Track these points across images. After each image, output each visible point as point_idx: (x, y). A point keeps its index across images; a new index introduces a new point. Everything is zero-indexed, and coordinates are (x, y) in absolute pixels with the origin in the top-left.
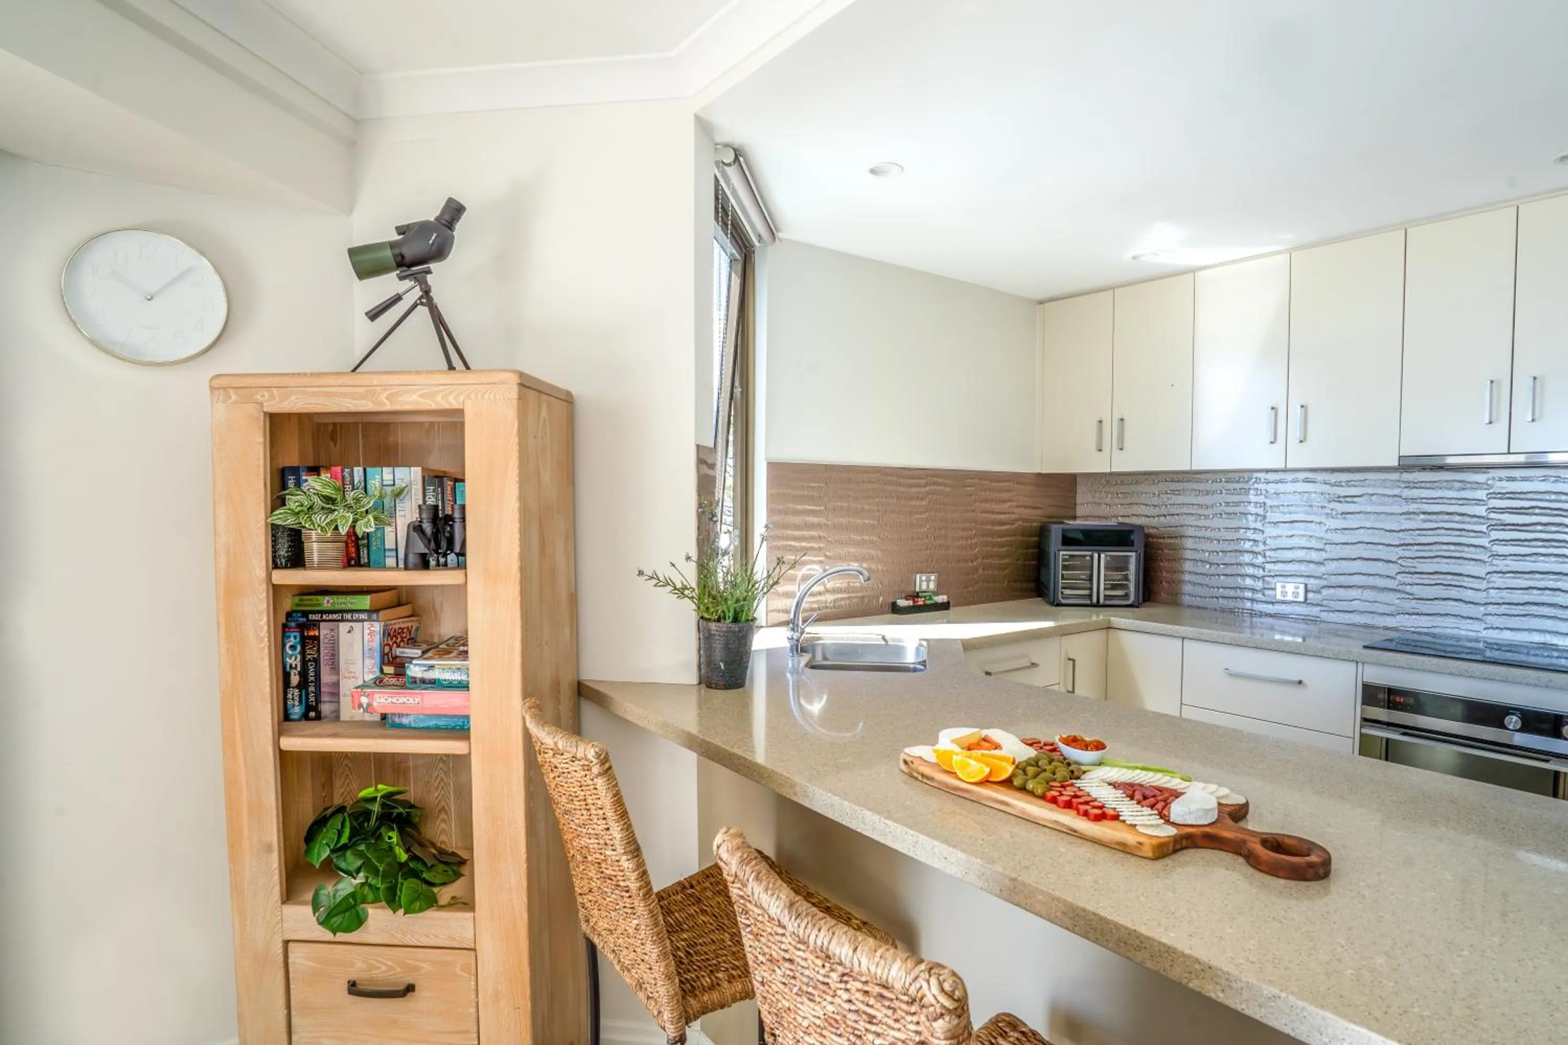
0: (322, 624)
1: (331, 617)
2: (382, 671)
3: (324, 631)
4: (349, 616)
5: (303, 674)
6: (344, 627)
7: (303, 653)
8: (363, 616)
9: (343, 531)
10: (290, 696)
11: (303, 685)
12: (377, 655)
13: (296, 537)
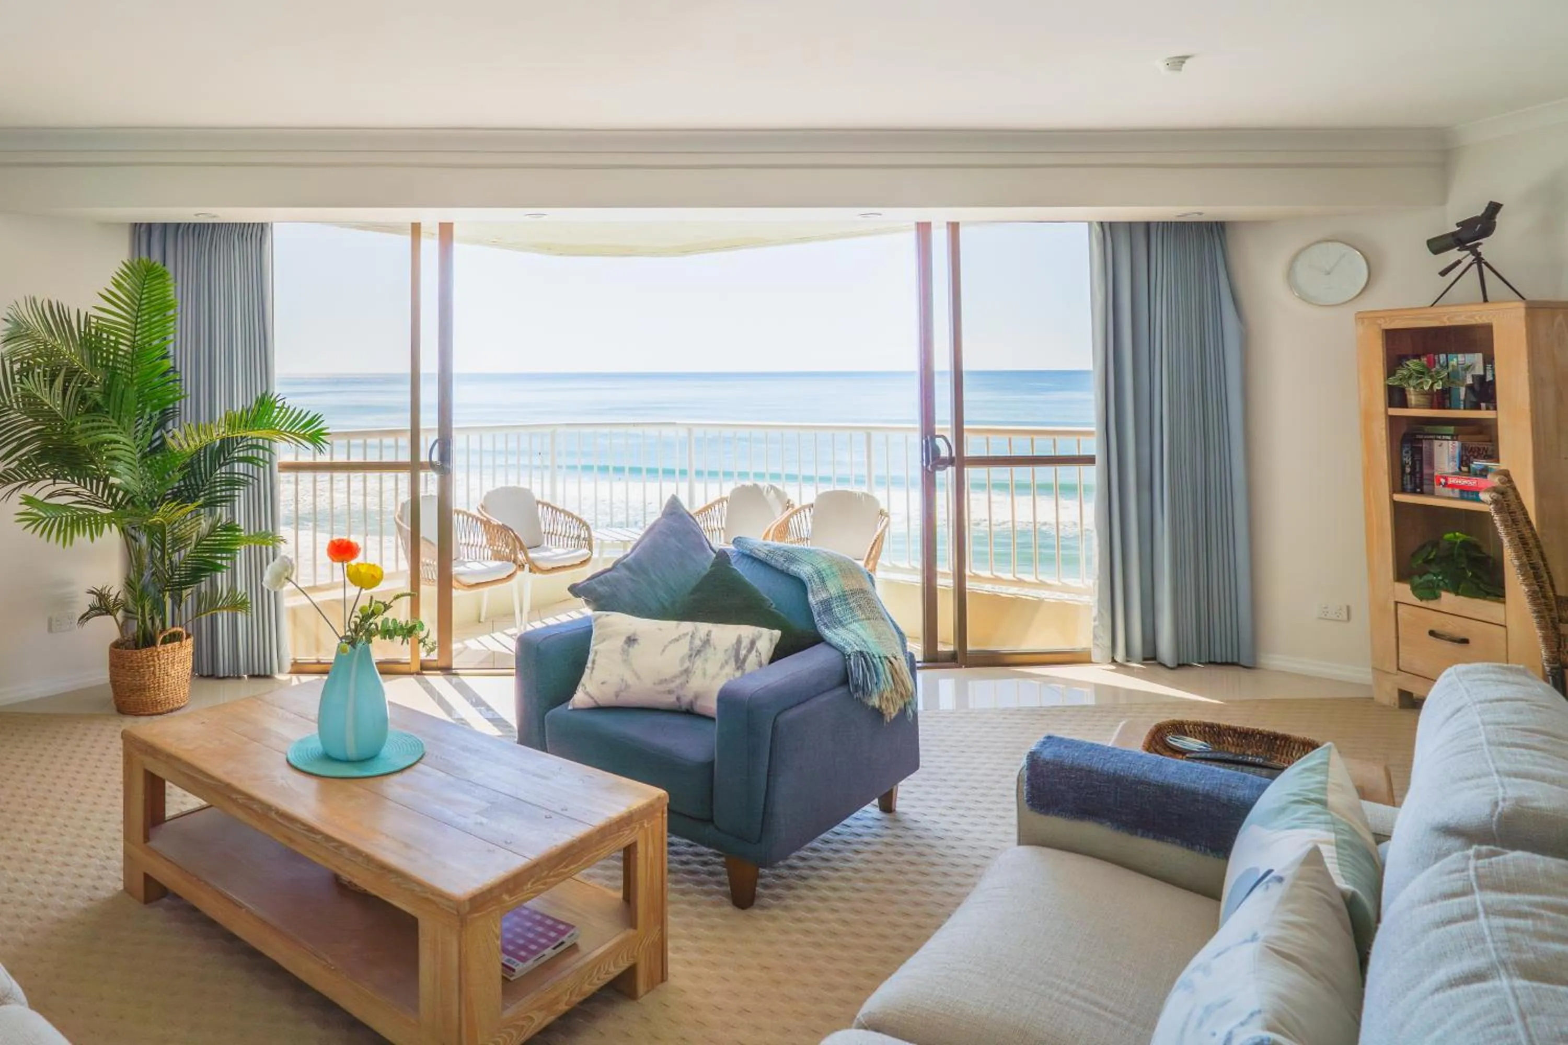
0: (1424, 441)
1: (1428, 437)
2: (1460, 469)
3: (1425, 445)
4: (1439, 437)
5: (1413, 467)
6: (1436, 443)
7: (1413, 456)
8: (1449, 438)
9: (1426, 388)
10: (1405, 478)
11: (1413, 474)
12: (1457, 460)
13: (1402, 392)
